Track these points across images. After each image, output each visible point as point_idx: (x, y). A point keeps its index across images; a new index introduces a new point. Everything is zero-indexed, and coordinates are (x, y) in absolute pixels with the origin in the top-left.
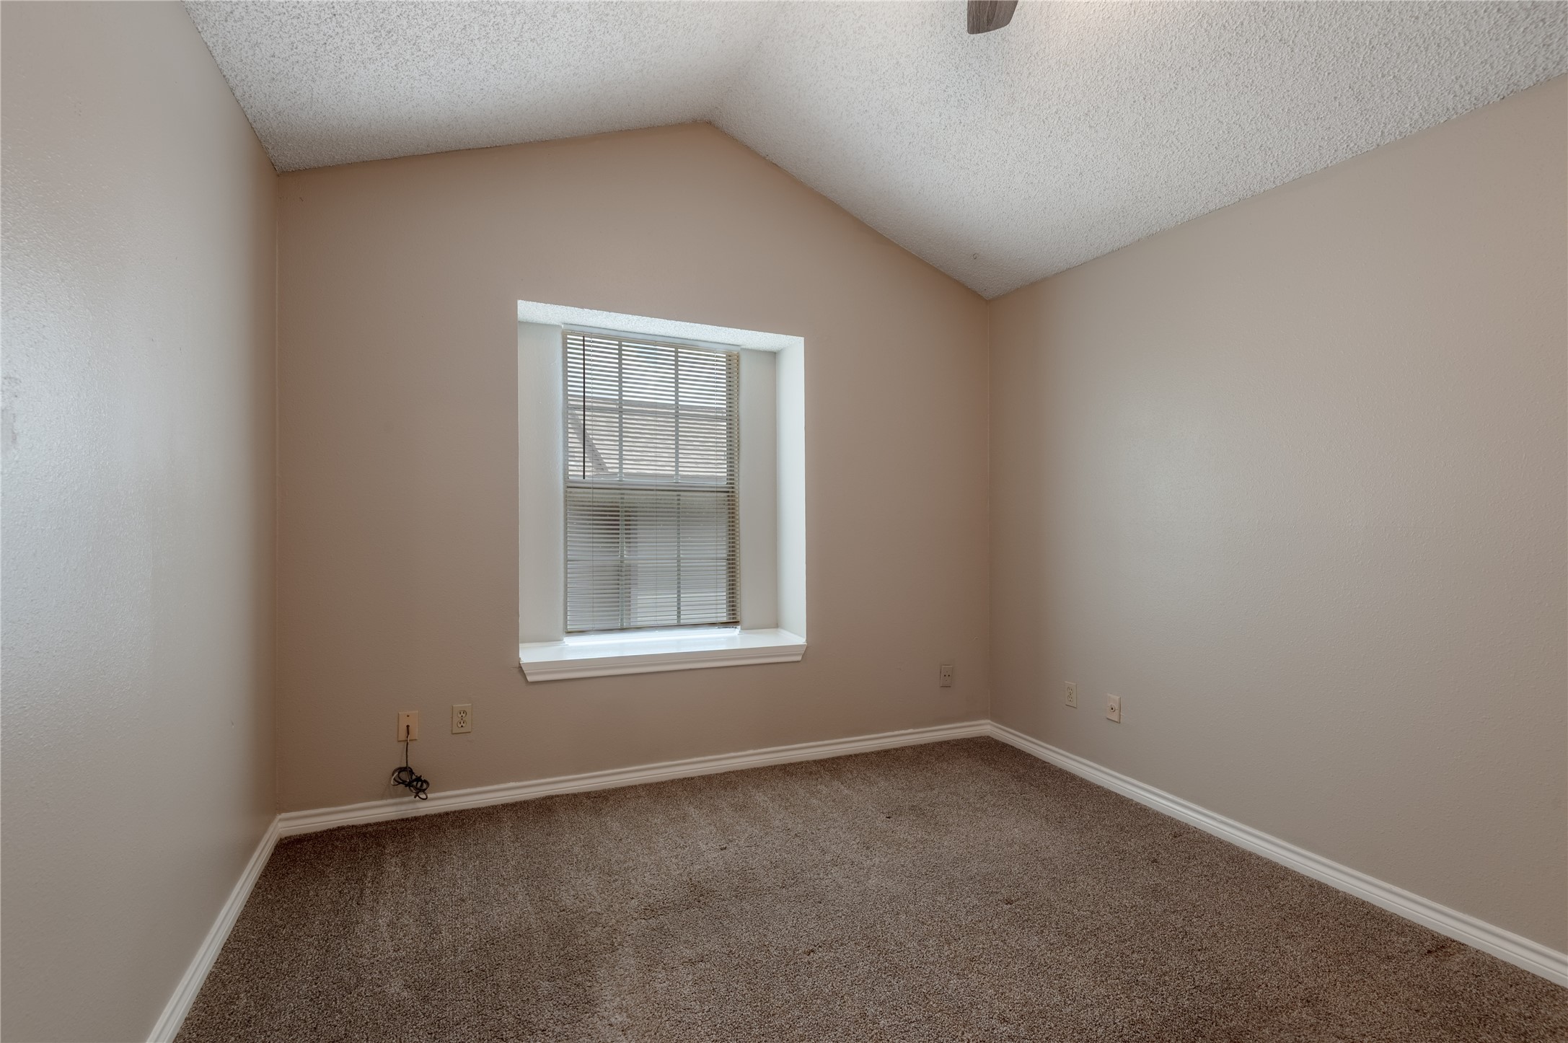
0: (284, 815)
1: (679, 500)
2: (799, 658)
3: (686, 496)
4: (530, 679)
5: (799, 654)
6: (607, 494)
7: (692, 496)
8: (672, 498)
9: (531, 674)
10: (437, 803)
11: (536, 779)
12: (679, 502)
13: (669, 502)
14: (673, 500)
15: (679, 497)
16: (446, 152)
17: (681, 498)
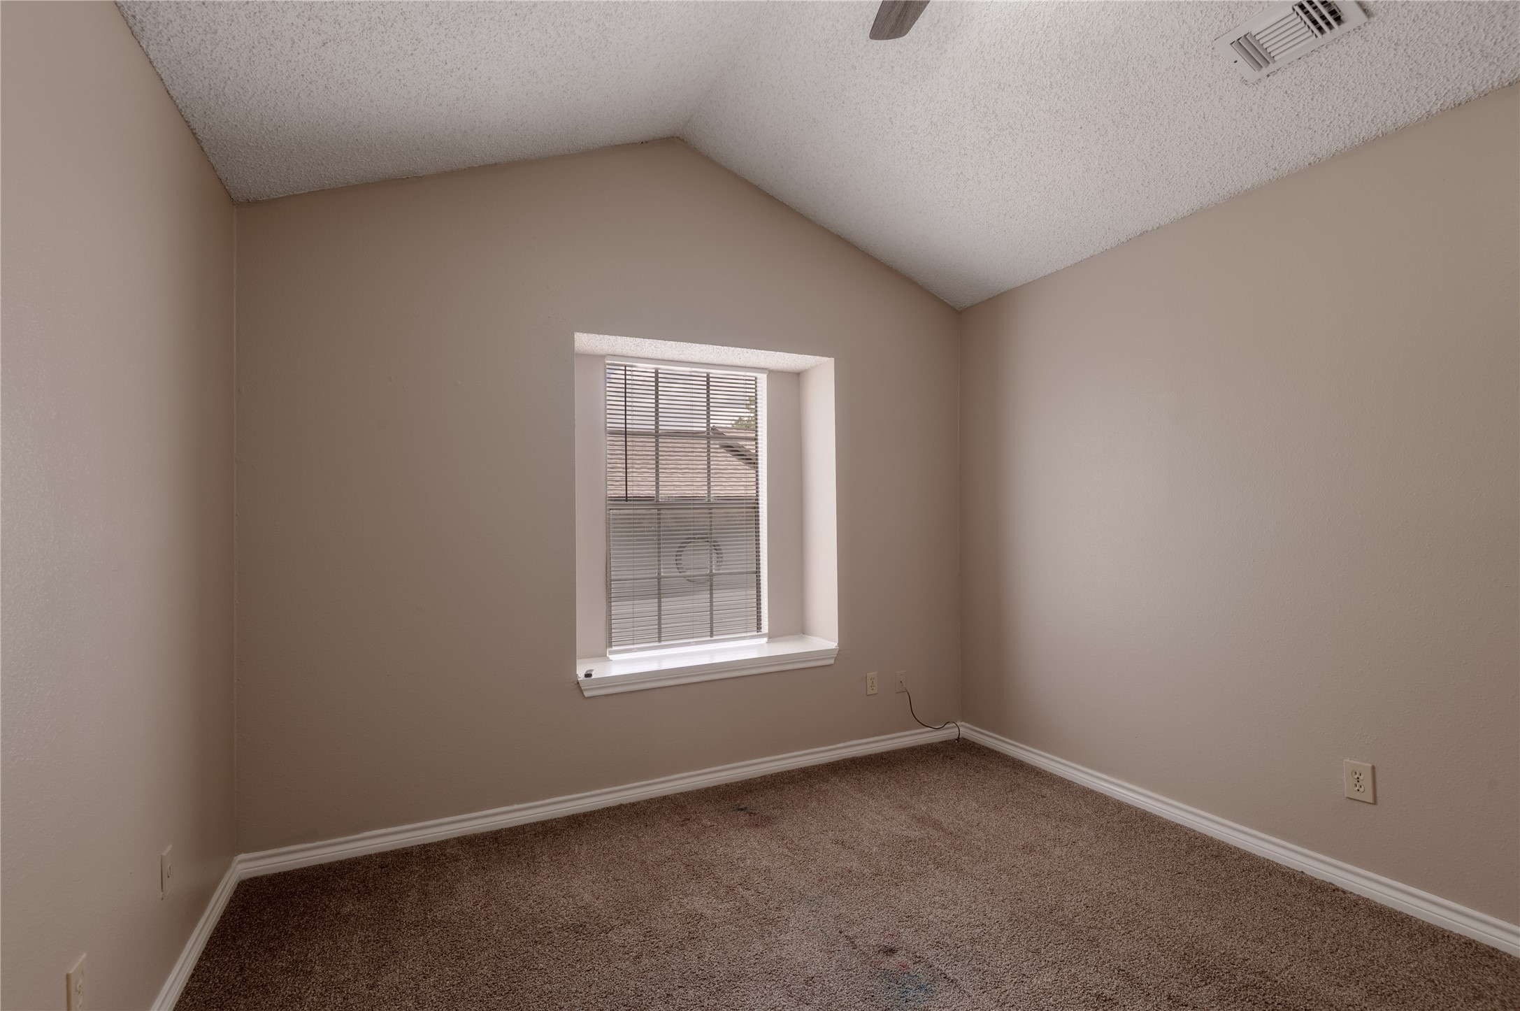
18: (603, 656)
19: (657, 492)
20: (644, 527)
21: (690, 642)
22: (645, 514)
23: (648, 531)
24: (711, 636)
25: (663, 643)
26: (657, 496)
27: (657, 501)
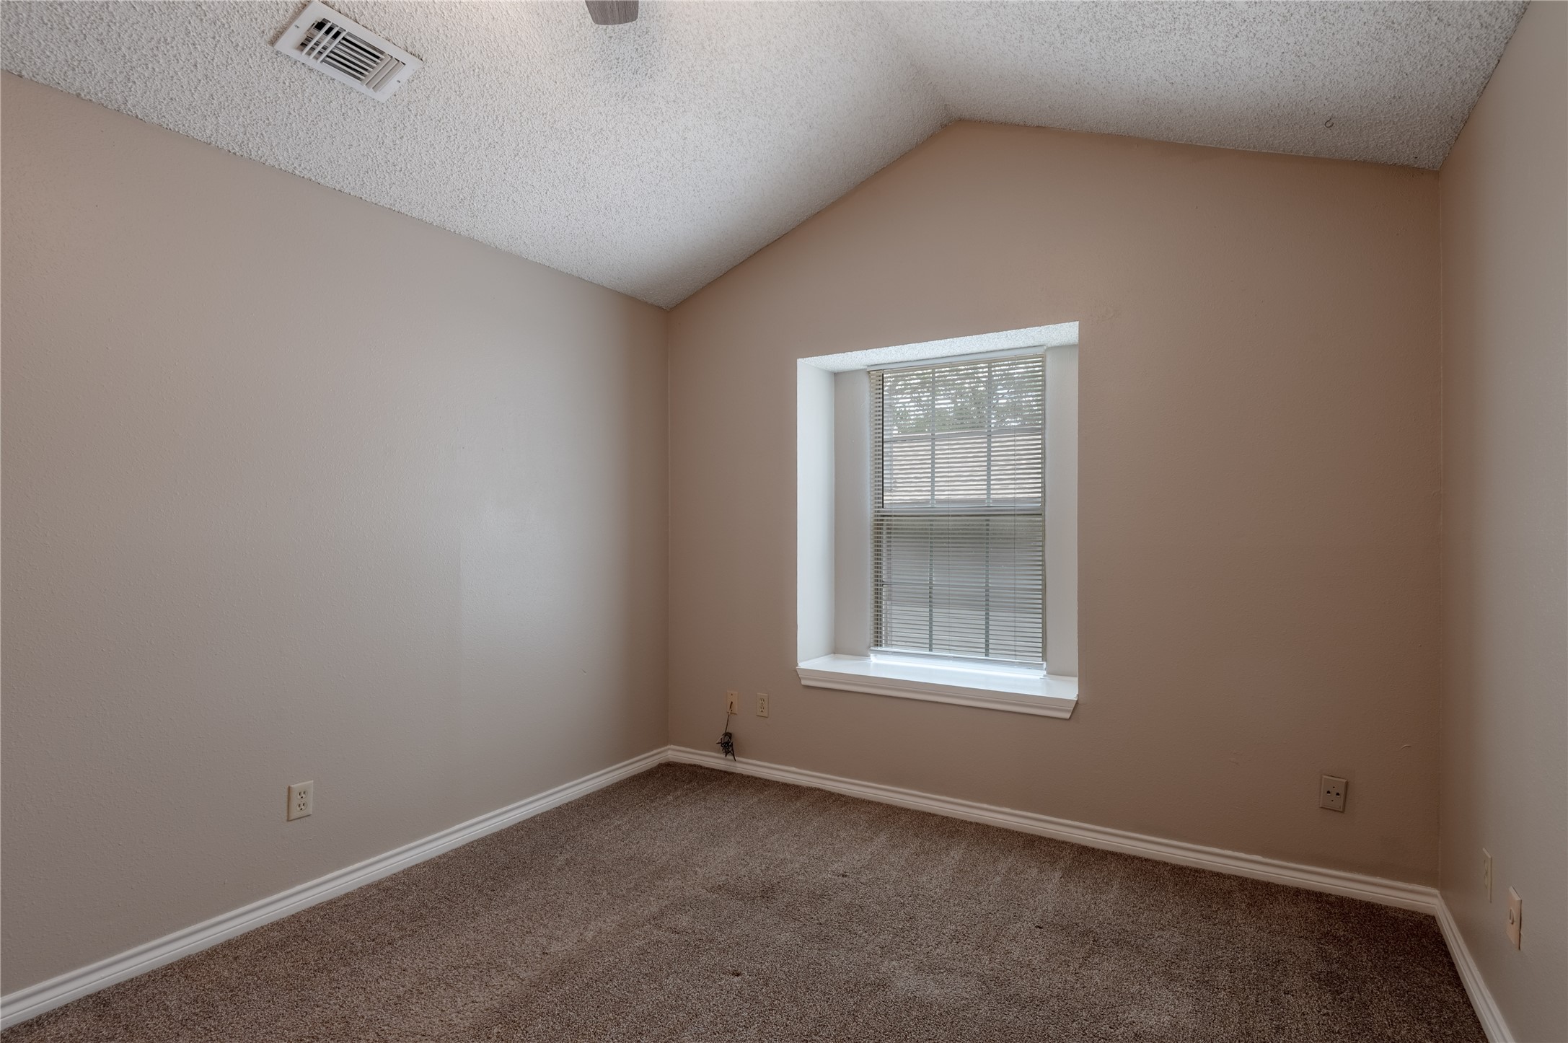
0: (672, 747)
1: (988, 525)
2: (1067, 715)
3: (994, 521)
4: (804, 682)
5: (1066, 711)
6: (917, 521)
7: (1002, 521)
8: (981, 523)
9: (805, 679)
10: (745, 766)
11: (810, 770)
12: (988, 527)
13: (977, 527)
14: (981, 525)
15: (987, 522)
16: (754, 254)
17: (990, 523)
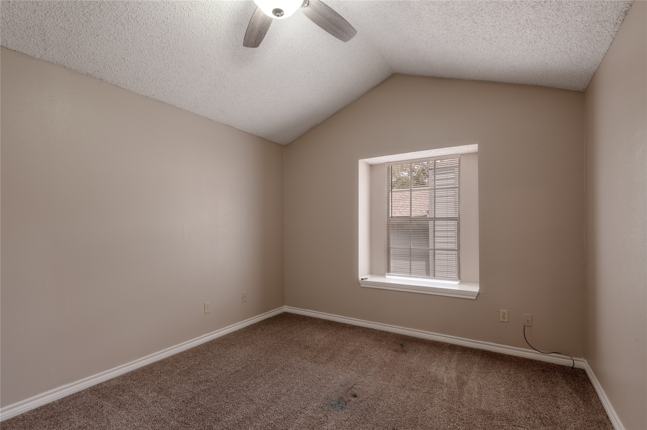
18: (384, 275)
19: (411, 214)
20: (404, 228)
21: (419, 277)
22: (405, 223)
23: (406, 230)
24: (434, 277)
25: (412, 275)
26: (411, 215)
27: (411, 217)
